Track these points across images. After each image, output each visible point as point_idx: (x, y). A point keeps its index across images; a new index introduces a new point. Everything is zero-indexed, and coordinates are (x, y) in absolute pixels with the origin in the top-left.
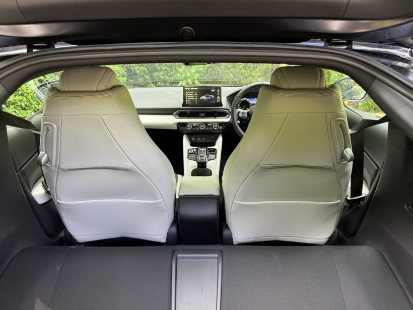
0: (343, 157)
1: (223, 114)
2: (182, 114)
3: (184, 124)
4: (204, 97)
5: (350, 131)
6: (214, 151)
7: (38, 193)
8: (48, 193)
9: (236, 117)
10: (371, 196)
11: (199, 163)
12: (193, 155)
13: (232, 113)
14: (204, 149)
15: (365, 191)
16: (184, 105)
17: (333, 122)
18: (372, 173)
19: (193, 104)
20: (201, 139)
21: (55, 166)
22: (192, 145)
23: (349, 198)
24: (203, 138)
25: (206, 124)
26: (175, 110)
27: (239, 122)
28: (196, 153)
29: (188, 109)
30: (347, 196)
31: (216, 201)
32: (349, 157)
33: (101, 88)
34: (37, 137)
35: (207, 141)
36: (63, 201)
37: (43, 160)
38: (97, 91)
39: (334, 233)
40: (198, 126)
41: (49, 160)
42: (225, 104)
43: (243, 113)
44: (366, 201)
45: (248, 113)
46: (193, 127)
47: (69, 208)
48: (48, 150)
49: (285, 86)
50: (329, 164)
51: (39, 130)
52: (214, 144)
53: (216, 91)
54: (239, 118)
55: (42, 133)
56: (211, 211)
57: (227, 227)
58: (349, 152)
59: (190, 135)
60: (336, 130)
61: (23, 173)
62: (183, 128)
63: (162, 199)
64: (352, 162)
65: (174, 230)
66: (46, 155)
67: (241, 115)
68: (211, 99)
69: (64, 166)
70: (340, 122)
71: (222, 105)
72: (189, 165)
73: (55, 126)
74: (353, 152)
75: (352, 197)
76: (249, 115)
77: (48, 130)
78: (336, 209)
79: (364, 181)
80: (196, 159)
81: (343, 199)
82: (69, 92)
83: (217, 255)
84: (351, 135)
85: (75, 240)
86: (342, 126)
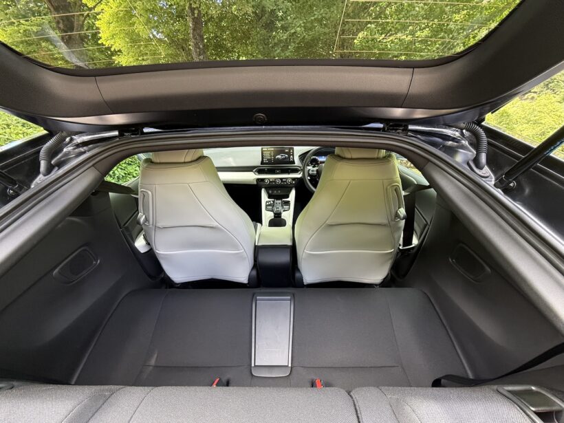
0: (397, 215)
1: (295, 171)
2: (260, 171)
3: (263, 180)
4: (279, 157)
5: (403, 193)
6: (288, 203)
7: (140, 244)
8: (148, 244)
9: (306, 174)
10: (420, 245)
11: (275, 214)
12: (270, 207)
13: (303, 170)
14: (280, 201)
15: (415, 241)
16: (262, 163)
17: (389, 187)
18: (422, 227)
19: (270, 162)
20: (277, 191)
21: (153, 225)
22: (269, 198)
23: (401, 248)
24: (278, 191)
25: (281, 179)
26: (254, 167)
27: (309, 178)
28: (273, 205)
29: (266, 167)
30: (400, 245)
31: (289, 250)
32: (402, 216)
33: (188, 159)
34: (137, 199)
35: (282, 194)
36: (160, 251)
37: (142, 220)
38: (185, 163)
39: (388, 275)
40: (275, 182)
41: (147, 220)
42: (297, 162)
43: (313, 171)
44: (415, 250)
45: (317, 170)
46: (270, 182)
47: (166, 257)
48: (146, 211)
49: (348, 156)
50: (385, 221)
51: (137, 194)
52: (288, 197)
53: (290, 151)
54: (309, 175)
55: (140, 197)
56: (285, 258)
57: (299, 270)
58: (402, 212)
59: (268, 188)
60: (392, 194)
61: (127, 229)
62: (262, 183)
63: (243, 250)
64: (404, 221)
65: (254, 273)
66: (144, 216)
67: (311, 172)
68: (285, 158)
69: (159, 225)
70: (395, 187)
71: (294, 163)
72: (267, 215)
73: (150, 193)
74: (406, 211)
75: (404, 246)
76: (319, 173)
77: (144, 196)
78: (390, 257)
79: (414, 232)
80: (272, 211)
81: (396, 249)
82: (160, 163)
83: (289, 297)
84: (404, 196)
85: (173, 281)
86: (397, 190)
